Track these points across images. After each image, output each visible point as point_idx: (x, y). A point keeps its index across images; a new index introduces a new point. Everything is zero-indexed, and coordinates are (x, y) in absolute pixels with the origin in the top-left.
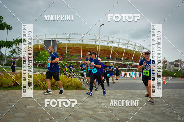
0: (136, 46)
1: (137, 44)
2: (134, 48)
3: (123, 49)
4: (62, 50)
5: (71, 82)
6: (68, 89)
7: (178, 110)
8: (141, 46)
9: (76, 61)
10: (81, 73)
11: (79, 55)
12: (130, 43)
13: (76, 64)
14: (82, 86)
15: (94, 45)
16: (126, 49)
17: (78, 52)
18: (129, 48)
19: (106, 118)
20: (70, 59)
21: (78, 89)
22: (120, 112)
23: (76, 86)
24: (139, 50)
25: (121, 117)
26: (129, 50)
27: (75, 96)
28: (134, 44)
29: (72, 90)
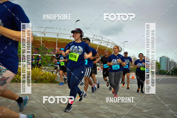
0: (109, 43)
1: (110, 41)
2: (107, 45)
3: (97, 45)
4: (37, 43)
5: (45, 76)
6: (42, 83)
7: (144, 104)
8: (113, 43)
9: (51, 55)
10: (55, 67)
11: (54, 49)
12: (103, 39)
13: (51, 58)
14: (56, 79)
15: (69, 40)
16: (99, 45)
17: (53, 46)
18: (102, 44)
19: (79, 111)
20: (45, 53)
21: (52, 83)
22: (93, 105)
23: (50, 79)
24: (111, 47)
25: (94, 110)
26: (102, 46)
27: (49, 89)
28: (107, 40)
29: (46, 83)
